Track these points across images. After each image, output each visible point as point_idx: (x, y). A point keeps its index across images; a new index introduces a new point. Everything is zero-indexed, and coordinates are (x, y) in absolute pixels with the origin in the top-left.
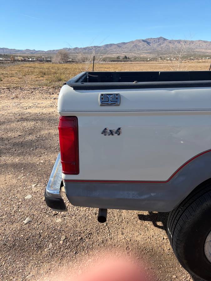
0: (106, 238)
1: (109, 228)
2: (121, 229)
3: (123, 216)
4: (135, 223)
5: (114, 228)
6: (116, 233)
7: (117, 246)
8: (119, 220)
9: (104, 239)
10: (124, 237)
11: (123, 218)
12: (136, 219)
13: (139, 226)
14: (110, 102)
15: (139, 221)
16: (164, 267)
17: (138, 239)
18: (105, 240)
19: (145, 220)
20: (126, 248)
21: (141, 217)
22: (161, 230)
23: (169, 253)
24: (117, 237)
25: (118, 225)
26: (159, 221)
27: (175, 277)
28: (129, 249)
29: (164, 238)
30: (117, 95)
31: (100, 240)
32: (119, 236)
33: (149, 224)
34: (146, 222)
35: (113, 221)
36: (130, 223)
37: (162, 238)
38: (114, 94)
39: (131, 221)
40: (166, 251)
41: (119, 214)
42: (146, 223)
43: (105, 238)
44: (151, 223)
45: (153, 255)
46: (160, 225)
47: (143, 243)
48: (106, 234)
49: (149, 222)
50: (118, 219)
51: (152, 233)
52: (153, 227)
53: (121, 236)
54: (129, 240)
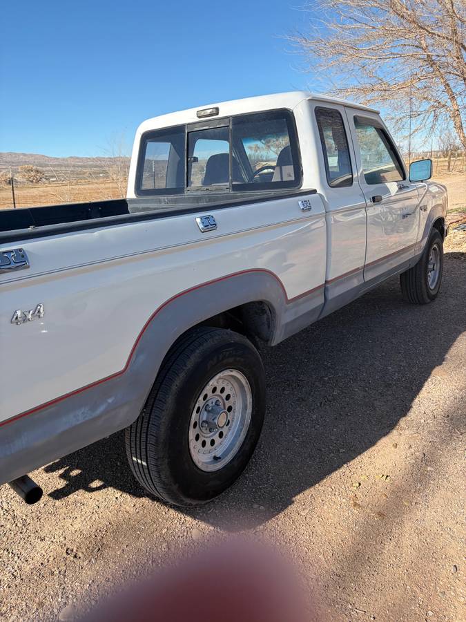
0: (16, 567)
1: (8, 550)
2: (32, 535)
3: (21, 515)
4: (51, 510)
5: (19, 543)
6: (29, 546)
7: (48, 562)
8: (16, 525)
9: (13, 571)
10: (49, 543)
11: (24, 517)
12: (50, 503)
13: (65, 509)
14: (13, 265)
15: (58, 503)
16: (142, 531)
17: (77, 526)
18: (16, 571)
19: (67, 495)
20: (67, 553)
21: (57, 495)
22: (104, 490)
23: (137, 510)
24: (36, 550)
25: (21, 533)
26: (93, 481)
27: (166, 530)
28: (72, 550)
29: (117, 498)
30: (20, 250)
31: (6, 579)
32: (38, 548)
33: (79, 495)
34: (70, 496)
35: (8, 534)
36: (43, 516)
37: (114, 499)
38: (16, 250)
39: (43, 511)
40: (132, 510)
41: (9, 517)
42: (73, 497)
43: (13, 568)
44: (81, 491)
45: (118, 529)
46: (99, 485)
47: (89, 527)
48: (9, 562)
49: (77, 492)
50: (14, 525)
51: (93, 504)
52: (87, 495)
53: (42, 544)
54: (62, 539)
